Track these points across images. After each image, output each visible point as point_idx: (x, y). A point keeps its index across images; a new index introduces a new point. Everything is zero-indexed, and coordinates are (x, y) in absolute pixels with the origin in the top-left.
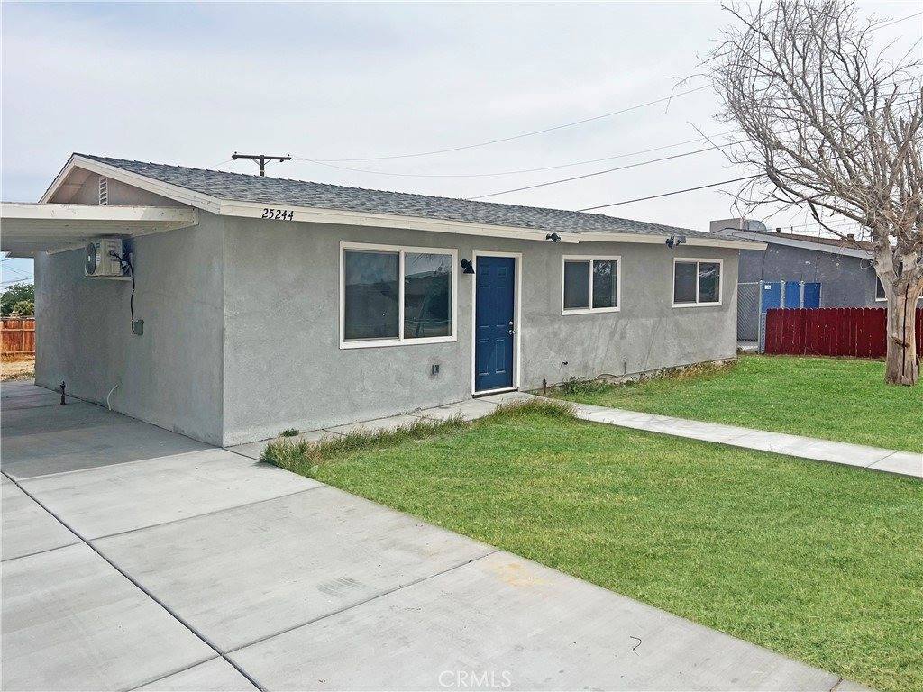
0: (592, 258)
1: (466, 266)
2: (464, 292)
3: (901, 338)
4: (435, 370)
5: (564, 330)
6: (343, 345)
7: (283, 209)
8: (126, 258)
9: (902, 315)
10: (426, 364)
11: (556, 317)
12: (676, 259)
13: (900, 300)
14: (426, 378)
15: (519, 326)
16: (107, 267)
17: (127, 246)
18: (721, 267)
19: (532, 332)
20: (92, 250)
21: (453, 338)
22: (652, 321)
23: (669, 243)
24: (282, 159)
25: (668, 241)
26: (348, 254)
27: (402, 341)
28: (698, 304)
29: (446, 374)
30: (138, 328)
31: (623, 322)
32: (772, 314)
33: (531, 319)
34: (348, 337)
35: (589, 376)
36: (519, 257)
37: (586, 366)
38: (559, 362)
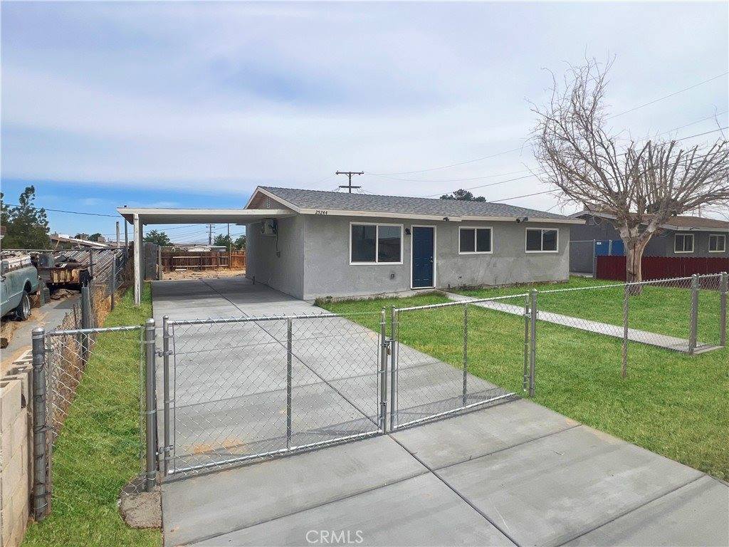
0: (476, 228)
1: (407, 232)
2: (407, 243)
3: (632, 271)
4: (393, 276)
5: (460, 261)
6: (351, 264)
7: (323, 211)
8: (275, 226)
9: (633, 259)
10: (388, 273)
11: (456, 255)
12: (527, 228)
13: (631, 252)
14: (388, 280)
15: (435, 259)
16: (268, 231)
17: (275, 222)
18: (558, 232)
19: (442, 262)
20: (263, 223)
21: (401, 263)
22: (513, 259)
23: (518, 221)
24: (360, 174)
25: (517, 220)
26: (353, 226)
27: (377, 263)
28: (542, 251)
29: (398, 278)
30: (279, 254)
31: (494, 260)
32: (600, 259)
33: (441, 256)
34: (352, 261)
35: (474, 284)
36: (435, 227)
37: (473, 279)
38: (457, 276)
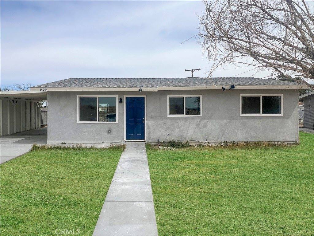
0: (185, 96)
1: (121, 101)
4: (109, 132)
7: (45, 88)
10: (106, 129)
12: (242, 95)
14: (106, 134)
15: (146, 120)
18: (282, 98)
19: (152, 122)
21: (116, 122)
23: (224, 89)
24: (198, 70)
27: (98, 122)
28: (261, 115)
31: (204, 121)
34: (80, 120)
35: (183, 140)
36: (145, 96)
37: (182, 137)
38: (166, 133)
